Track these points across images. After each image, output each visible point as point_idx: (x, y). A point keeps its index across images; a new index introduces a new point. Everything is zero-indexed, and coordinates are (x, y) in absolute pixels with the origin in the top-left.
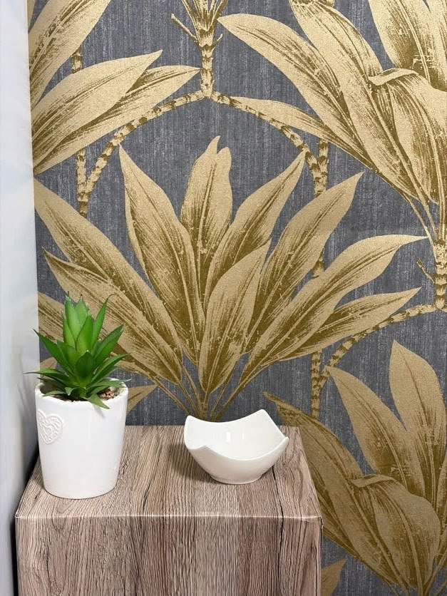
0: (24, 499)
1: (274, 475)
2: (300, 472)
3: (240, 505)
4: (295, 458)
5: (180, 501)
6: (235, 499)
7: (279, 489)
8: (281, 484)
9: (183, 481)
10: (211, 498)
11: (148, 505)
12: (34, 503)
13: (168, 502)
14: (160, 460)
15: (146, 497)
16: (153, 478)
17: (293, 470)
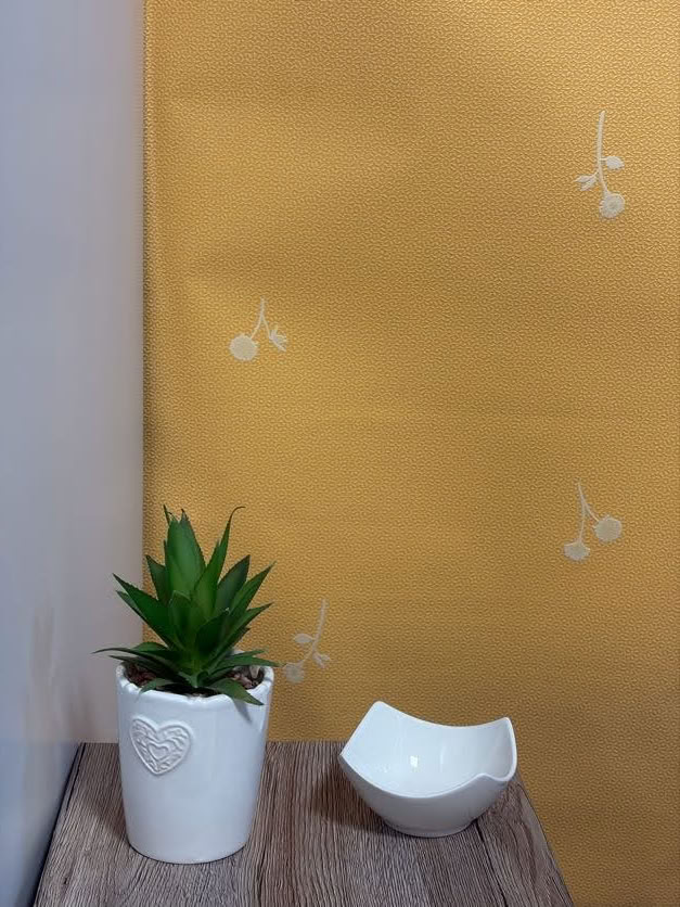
0: (45, 886)
1: (480, 833)
2: (525, 827)
3: (430, 892)
4: (513, 802)
5: (323, 887)
6: (419, 880)
7: (494, 860)
8: (495, 853)
9: (323, 847)
10: (376, 878)
11: (266, 893)
12: (64, 893)
13: (300, 887)
14: (277, 808)
15: (260, 878)
16: (268, 840)
17: (512, 823)
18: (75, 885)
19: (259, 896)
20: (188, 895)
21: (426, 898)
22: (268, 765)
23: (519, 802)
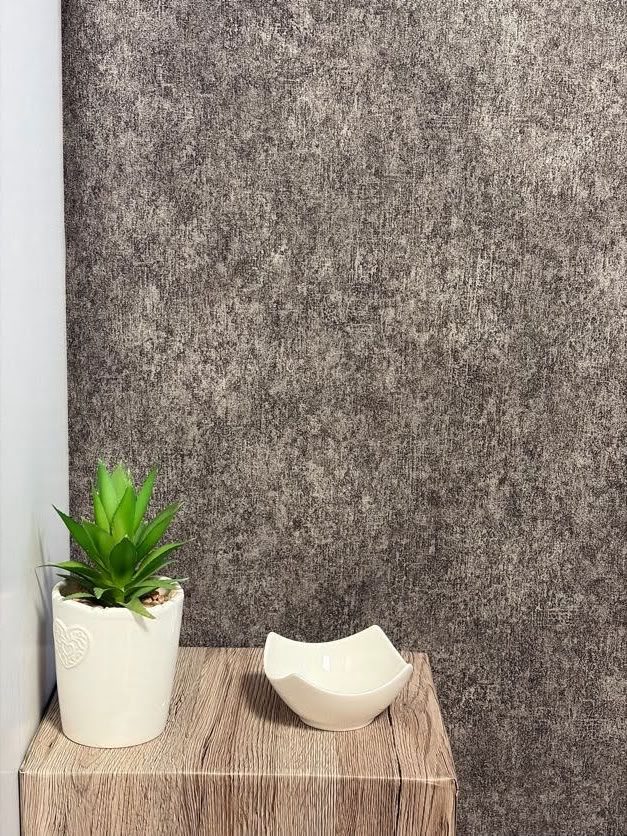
0: (34, 747)
1: (390, 719)
2: (428, 715)
3: (340, 761)
4: (421, 697)
5: (255, 754)
7: (397, 738)
8: (400, 732)
11: (209, 758)
12: (48, 753)
13: (237, 754)
14: (229, 696)
15: (206, 747)
16: (218, 720)
17: (417, 713)
18: (57, 748)
19: (203, 759)
20: (147, 757)
21: (336, 763)
22: (227, 666)
23: (427, 696)
